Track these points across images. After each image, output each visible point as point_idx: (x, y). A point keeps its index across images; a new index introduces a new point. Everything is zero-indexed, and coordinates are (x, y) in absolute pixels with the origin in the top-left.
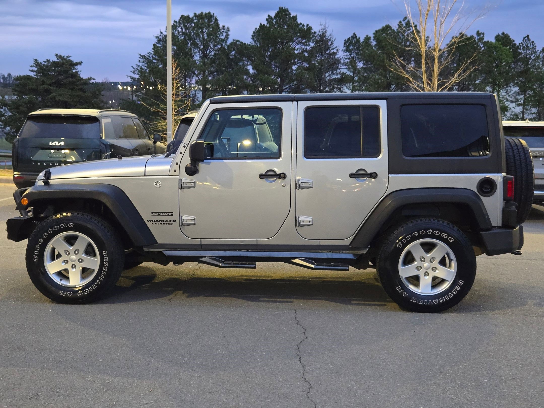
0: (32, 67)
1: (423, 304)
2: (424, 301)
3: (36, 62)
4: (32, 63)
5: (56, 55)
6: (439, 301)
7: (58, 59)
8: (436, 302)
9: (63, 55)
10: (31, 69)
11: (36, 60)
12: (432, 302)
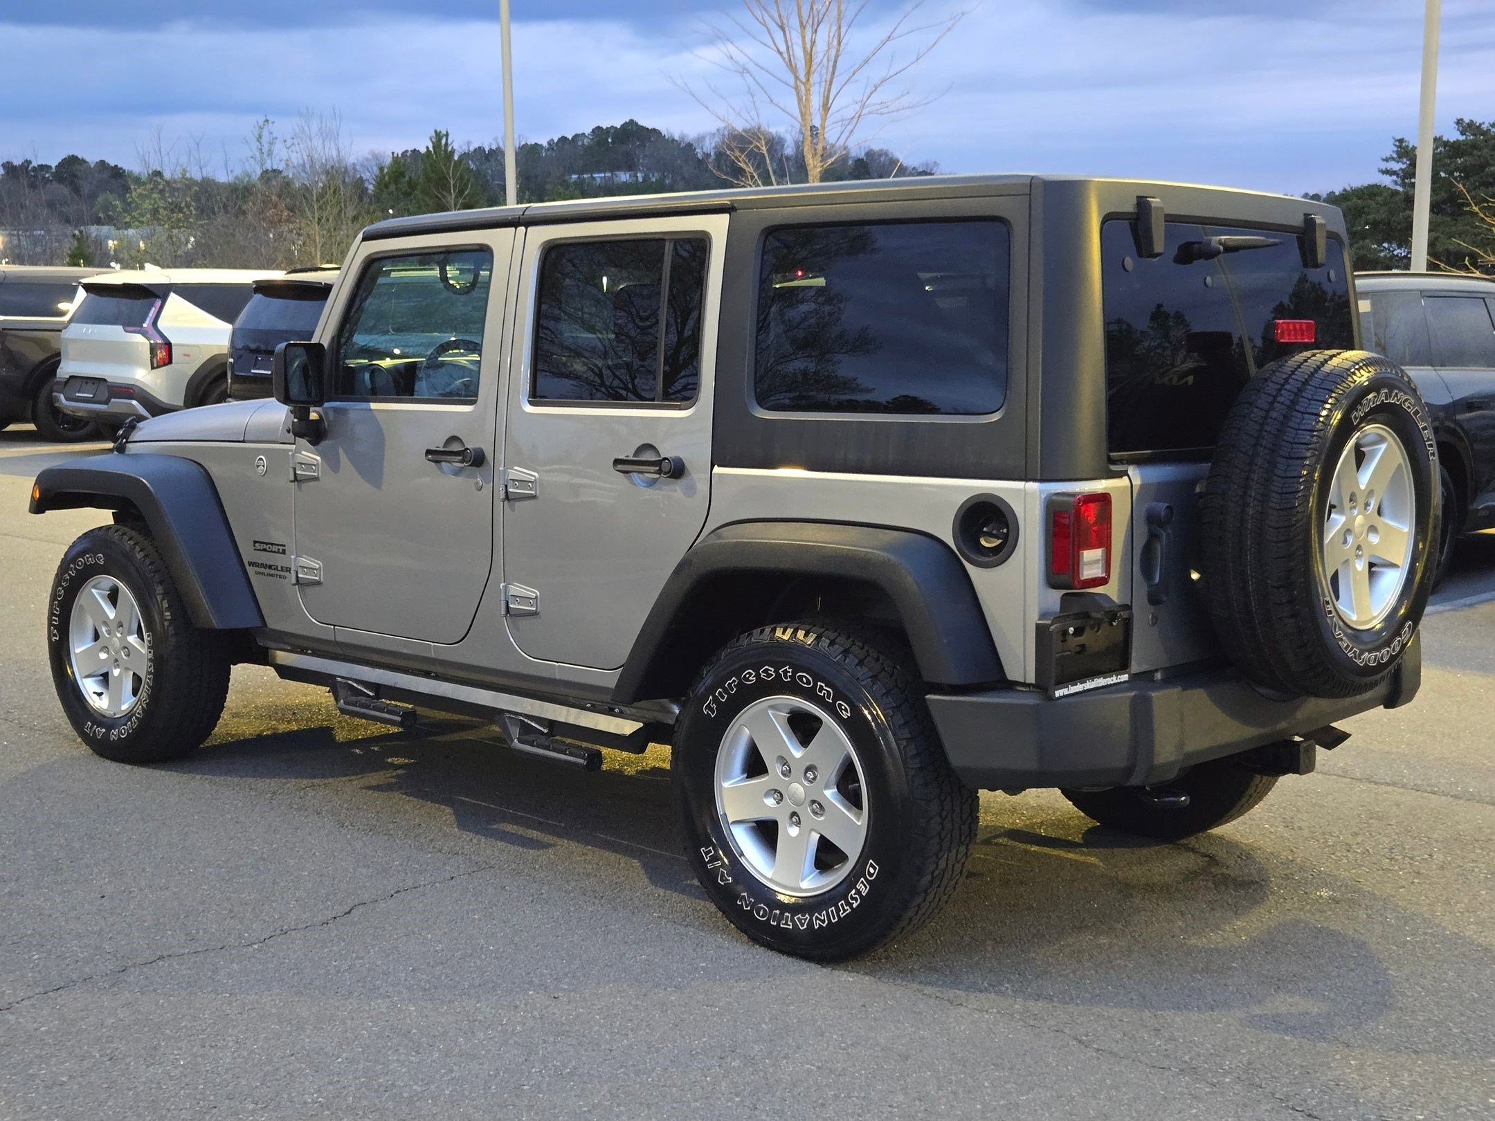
0: (1386, 160)
1: (768, 920)
2: (771, 911)
3: (1400, 146)
4: (1390, 150)
5: (1459, 122)
6: (811, 924)
7: (1462, 133)
8: (803, 925)
9: (1478, 121)
10: (1384, 166)
11: (1401, 141)
12: (793, 920)
